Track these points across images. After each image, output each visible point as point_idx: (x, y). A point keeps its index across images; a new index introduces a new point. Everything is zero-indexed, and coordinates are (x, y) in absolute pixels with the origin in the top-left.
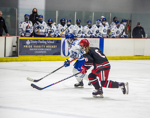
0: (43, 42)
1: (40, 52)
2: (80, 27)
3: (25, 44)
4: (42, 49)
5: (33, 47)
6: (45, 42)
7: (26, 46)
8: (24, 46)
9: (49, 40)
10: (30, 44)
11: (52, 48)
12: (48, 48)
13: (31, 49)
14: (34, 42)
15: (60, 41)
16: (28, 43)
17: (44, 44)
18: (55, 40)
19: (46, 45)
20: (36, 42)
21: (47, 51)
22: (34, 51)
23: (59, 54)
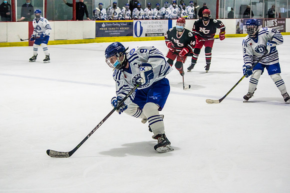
0: (117, 24)
1: (114, 34)
2: (150, 10)
3: (101, 27)
4: (117, 31)
5: (108, 30)
6: (119, 25)
7: (102, 29)
8: (100, 29)
9: (122, 23)
10: (106, 27)
11: (125, 30)
12: (121, 30)
13: (106, 31)
14: (108, 25)
15: (132, 23)
16: (103, 25)
17: (117, 26)
18: (127, 23)
19: (119, 27)
20: (110, 25)
21: (120, 33)
22: (109, 33)
23: (132, 35)
